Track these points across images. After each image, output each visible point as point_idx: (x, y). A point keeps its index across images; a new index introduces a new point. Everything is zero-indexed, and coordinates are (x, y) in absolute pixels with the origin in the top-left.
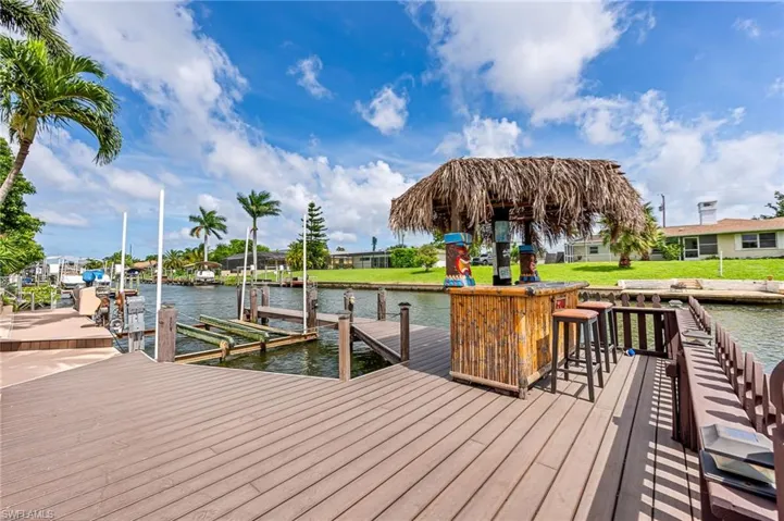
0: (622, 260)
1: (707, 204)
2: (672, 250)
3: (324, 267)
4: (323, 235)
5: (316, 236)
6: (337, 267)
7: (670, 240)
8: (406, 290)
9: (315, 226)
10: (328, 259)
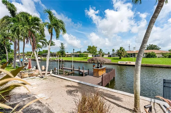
0: (120, 58)
1: (134, 48)
2: (128, 55)
3: (64, 57)
4: (64, 50)
5: (63, 50)
6: (67, 57)
7: (128, 54)
8: (82, 62)
9: (63, 48)
10: (65, 55)
